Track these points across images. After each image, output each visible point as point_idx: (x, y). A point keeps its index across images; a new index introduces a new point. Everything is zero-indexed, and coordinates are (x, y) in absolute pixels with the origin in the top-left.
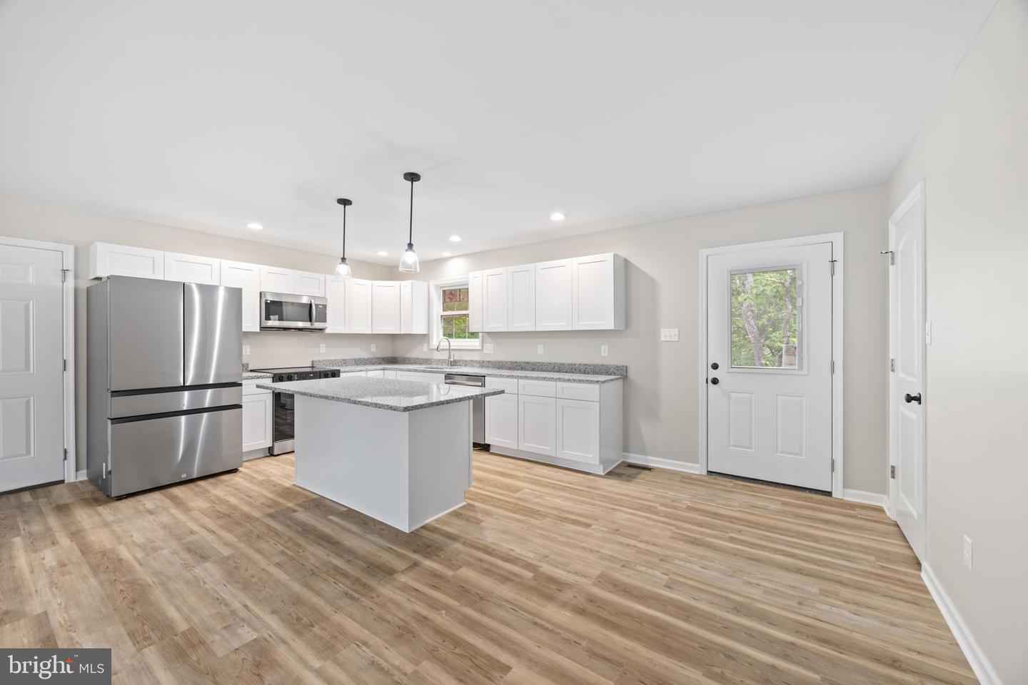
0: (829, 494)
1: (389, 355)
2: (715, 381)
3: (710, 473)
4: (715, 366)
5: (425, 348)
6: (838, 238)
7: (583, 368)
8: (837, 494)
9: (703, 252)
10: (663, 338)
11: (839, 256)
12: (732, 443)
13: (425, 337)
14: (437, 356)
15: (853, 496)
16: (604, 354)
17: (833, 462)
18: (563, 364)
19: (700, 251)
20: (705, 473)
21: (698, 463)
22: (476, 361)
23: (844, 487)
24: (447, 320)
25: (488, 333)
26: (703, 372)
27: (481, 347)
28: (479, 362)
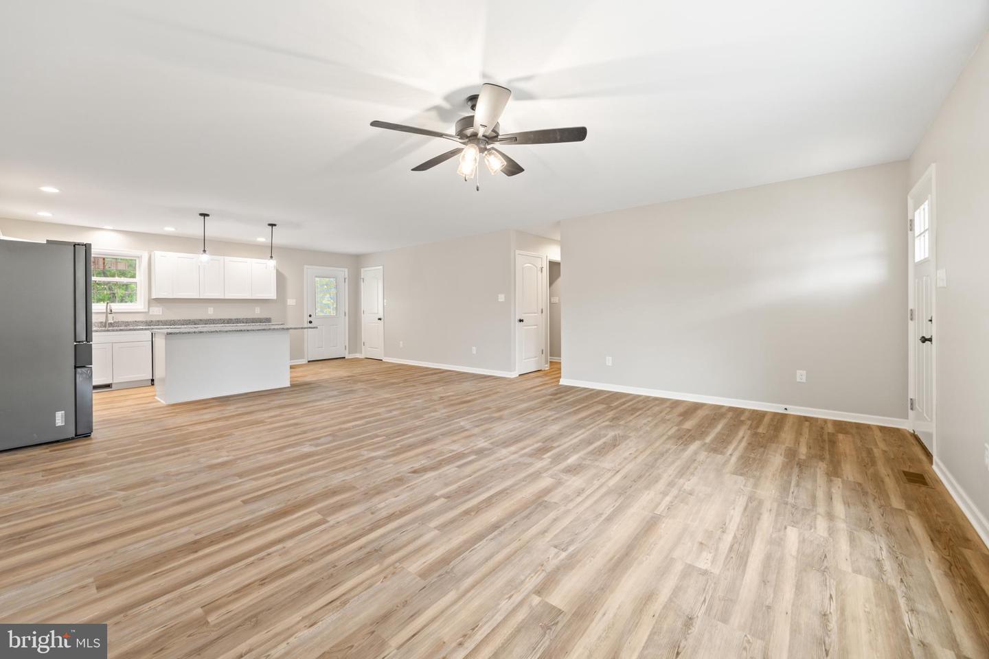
2: (310, 322)
3: (309, 361)
4: (310, 316)
6: (346, 271)
8: (347, 358)
9: (305, 268)
10: (288, 304)
11: (347, 277)
15: (351, 356)
16: (257, 312)
17: (345, 348)
19: (305, 265)
21: (304, 358)
23: (349, 354)
25: (158, 299)
26: (306, 318)
27: (147, 311)
28: (146, 322)
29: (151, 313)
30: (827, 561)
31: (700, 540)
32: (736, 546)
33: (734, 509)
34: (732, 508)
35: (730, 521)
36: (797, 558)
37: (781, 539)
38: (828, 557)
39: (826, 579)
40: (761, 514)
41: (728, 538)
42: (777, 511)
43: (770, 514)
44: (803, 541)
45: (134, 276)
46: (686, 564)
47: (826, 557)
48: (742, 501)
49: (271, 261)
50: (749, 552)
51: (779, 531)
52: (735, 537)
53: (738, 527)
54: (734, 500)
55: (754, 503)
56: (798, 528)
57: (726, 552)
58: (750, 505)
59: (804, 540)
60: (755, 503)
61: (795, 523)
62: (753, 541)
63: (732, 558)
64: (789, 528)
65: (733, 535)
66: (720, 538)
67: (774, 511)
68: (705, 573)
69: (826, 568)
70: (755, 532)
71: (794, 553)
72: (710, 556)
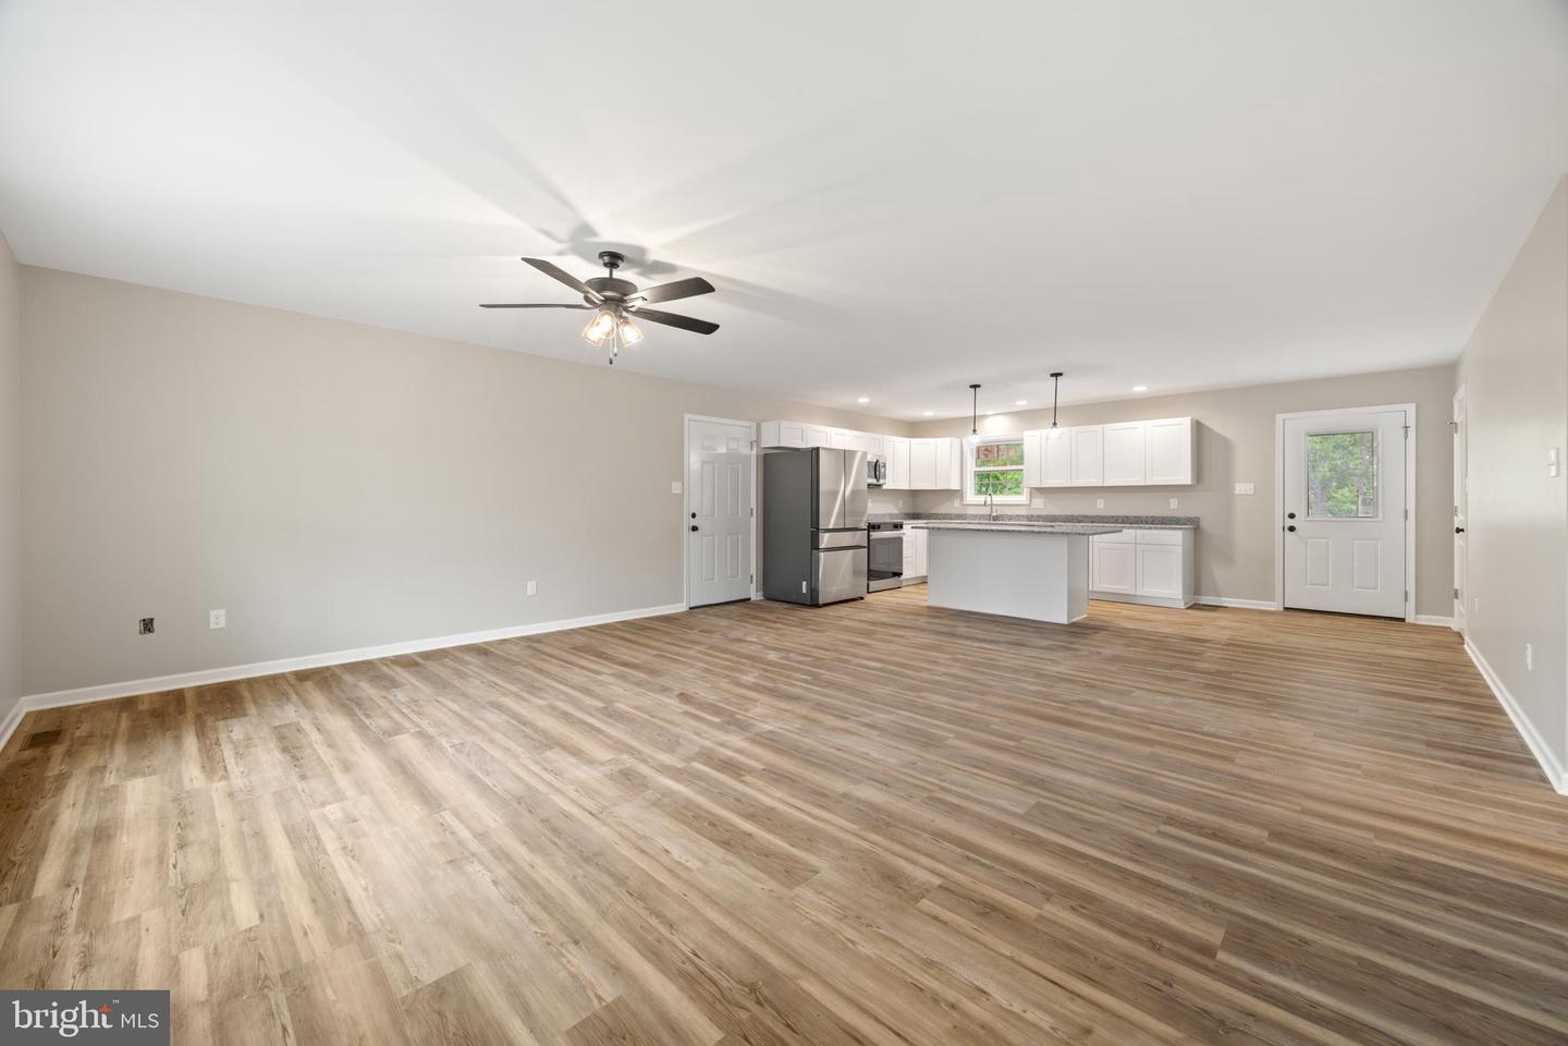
0: (1403, 620)
1: (910, 511)
2: (1292, 529)
3: (1286, 609)
4: (1292, 516)
5: (957, 503)
6: (1411, 408)
7: (1150, 520)
8: (1410, 619)
9: (1280, 417)
10: (1237, 492)
11: (1412, 422)
12: (1309, 582)
13: (958, 494)
14: (971, 511)
15: (1425, 620)
16: (1174, 506)
17: (1406, 593)
18: (1127, 517)
19: (1278, 415)
20: (1281, 609)
21: (1274, 601)
22: (1023, 516)
23: (1417, 613)
24: (981, 476)
25: (1037, 489)
26: (1279, 521)
27: (1028, 502)
28: (1027, 517)
29: (1033, 506)
30: (180, 906)
31: (360, 822)
32: (314, 844)
33: (366, 889)
34: (370, 887)
35: (351, 867)
36: (227, 881)
37: (259, 893)
38: (180, 913)
39: (182, 880)
40: (317, 912)
41: (331, 846)
42: (293, 943)
43: (302, 926)
44: (226, 915)
45: (1022, 464)
46: (347, 799)
47: (183, 912)
48: (368, 913)
49: (1055, 429)
50: (294, 848)
51: (269, 905)
52: (325, 852)
53: (332, 867)
54: (379, 904)
55: (345, 928)
56: (240, 933)
57: (320, 831)
58: (349, 917)
59: (224, 917)
60: (343, 927)
61: (250, 937)
62: (299, 864)
63: (308, 831)
64: (256, 921)
65: (330, 853)
66: (341, 838)
67: (297, 935)
68: (323, 804)
69: (181, 896)
70: (304, 877)
71: (234, 887)
72: (332, 818)
